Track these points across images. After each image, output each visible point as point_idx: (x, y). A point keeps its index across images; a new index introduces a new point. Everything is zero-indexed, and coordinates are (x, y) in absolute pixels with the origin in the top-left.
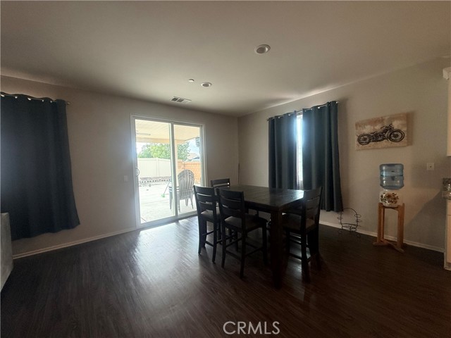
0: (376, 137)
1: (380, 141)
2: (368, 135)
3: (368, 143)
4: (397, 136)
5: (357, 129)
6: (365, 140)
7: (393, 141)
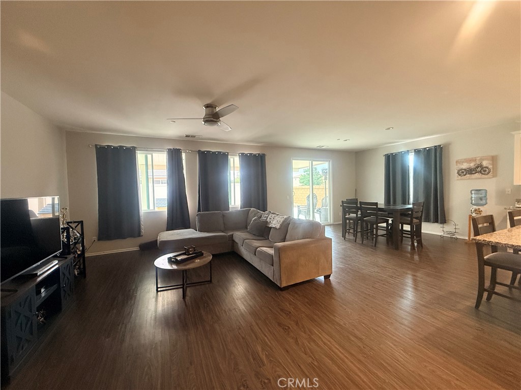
0: (470, 171)
1: (473, 174)
2: (465, 170)
3: (465, 175)
4: (485, 171)
5: (457, 165)
6: (462, 173)
7: (482, 174)
